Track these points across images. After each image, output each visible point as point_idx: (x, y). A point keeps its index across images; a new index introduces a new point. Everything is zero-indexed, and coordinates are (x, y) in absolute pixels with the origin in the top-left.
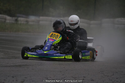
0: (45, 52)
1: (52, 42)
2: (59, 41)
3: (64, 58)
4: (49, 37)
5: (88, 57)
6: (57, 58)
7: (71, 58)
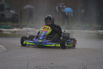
0: (40, 41)
1: (45, 33)
2: (50, 32)
3: (54, 46)
4: (43, 30)
5: (71, 45)
6: (49, 45)
7: (59, 46)
